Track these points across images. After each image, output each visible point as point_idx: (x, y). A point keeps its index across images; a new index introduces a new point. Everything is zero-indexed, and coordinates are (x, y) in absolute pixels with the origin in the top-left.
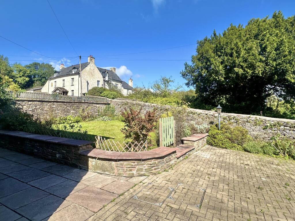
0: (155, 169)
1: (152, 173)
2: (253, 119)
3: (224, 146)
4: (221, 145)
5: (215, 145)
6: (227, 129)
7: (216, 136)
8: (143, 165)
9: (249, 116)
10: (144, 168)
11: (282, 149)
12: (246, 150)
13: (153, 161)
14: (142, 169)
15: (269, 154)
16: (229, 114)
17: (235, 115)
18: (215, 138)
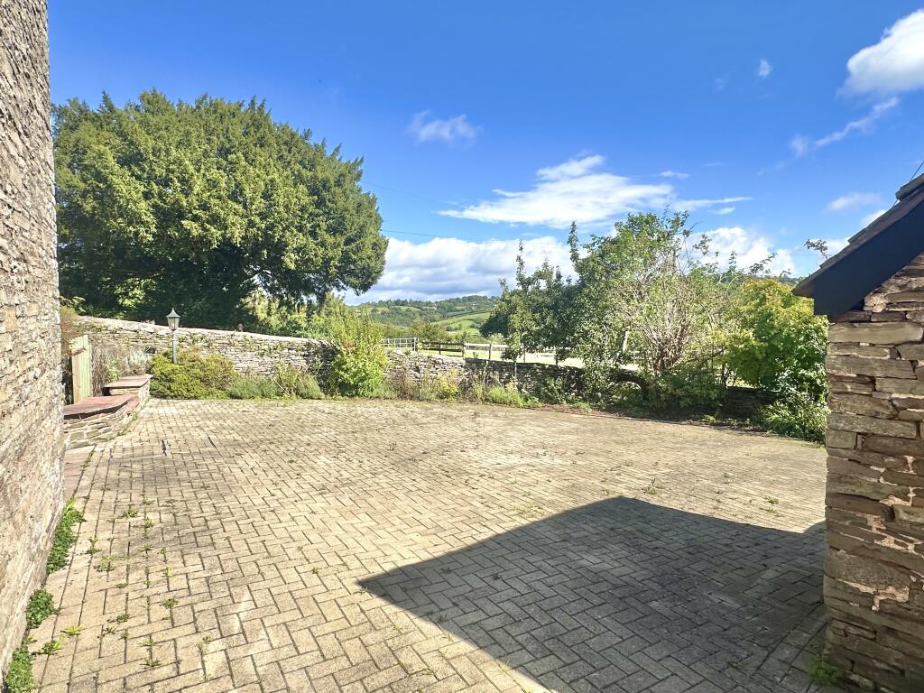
0: (105, 432)
1: (100, 439)
2: (239, 339)
3: (192, 395)
4: (185, 393)
5: (172, 394)
6: (194, 361)
7: (173, 376)
8: (82, 425)
9: (232, 332)
10: (85, 432)
11: (287, 386)
12: (233, 396)
13: (100, 418)
14: (81, 435)
15: (270, 397)
16: (193, 330)
17: (205, 331)
18: (171, 381)
